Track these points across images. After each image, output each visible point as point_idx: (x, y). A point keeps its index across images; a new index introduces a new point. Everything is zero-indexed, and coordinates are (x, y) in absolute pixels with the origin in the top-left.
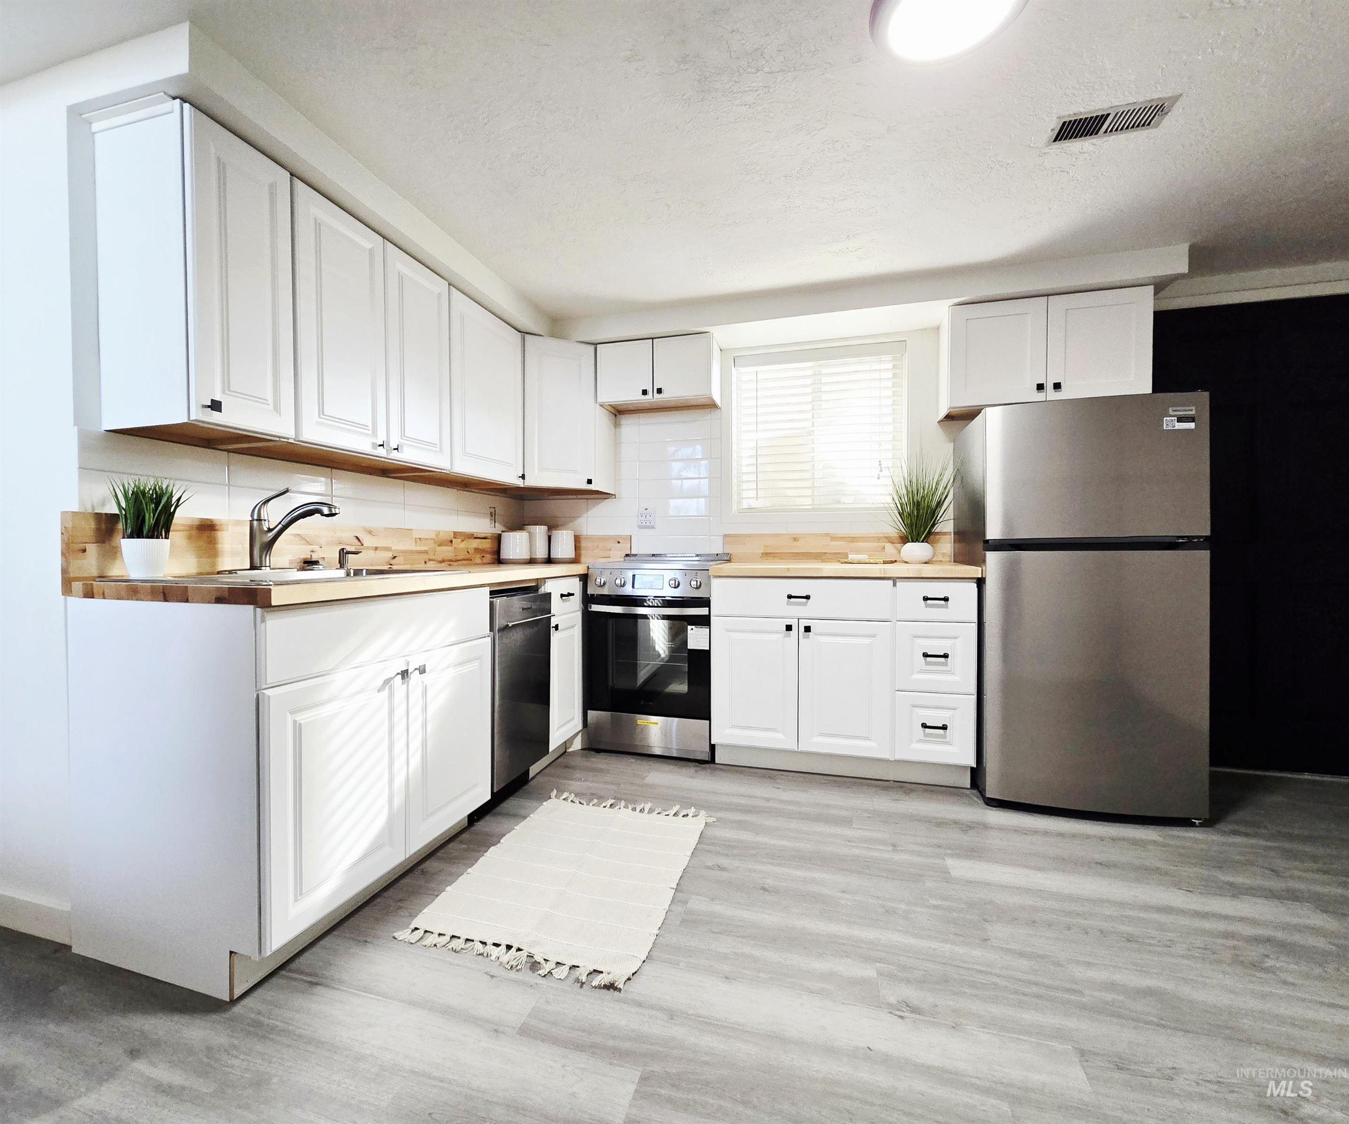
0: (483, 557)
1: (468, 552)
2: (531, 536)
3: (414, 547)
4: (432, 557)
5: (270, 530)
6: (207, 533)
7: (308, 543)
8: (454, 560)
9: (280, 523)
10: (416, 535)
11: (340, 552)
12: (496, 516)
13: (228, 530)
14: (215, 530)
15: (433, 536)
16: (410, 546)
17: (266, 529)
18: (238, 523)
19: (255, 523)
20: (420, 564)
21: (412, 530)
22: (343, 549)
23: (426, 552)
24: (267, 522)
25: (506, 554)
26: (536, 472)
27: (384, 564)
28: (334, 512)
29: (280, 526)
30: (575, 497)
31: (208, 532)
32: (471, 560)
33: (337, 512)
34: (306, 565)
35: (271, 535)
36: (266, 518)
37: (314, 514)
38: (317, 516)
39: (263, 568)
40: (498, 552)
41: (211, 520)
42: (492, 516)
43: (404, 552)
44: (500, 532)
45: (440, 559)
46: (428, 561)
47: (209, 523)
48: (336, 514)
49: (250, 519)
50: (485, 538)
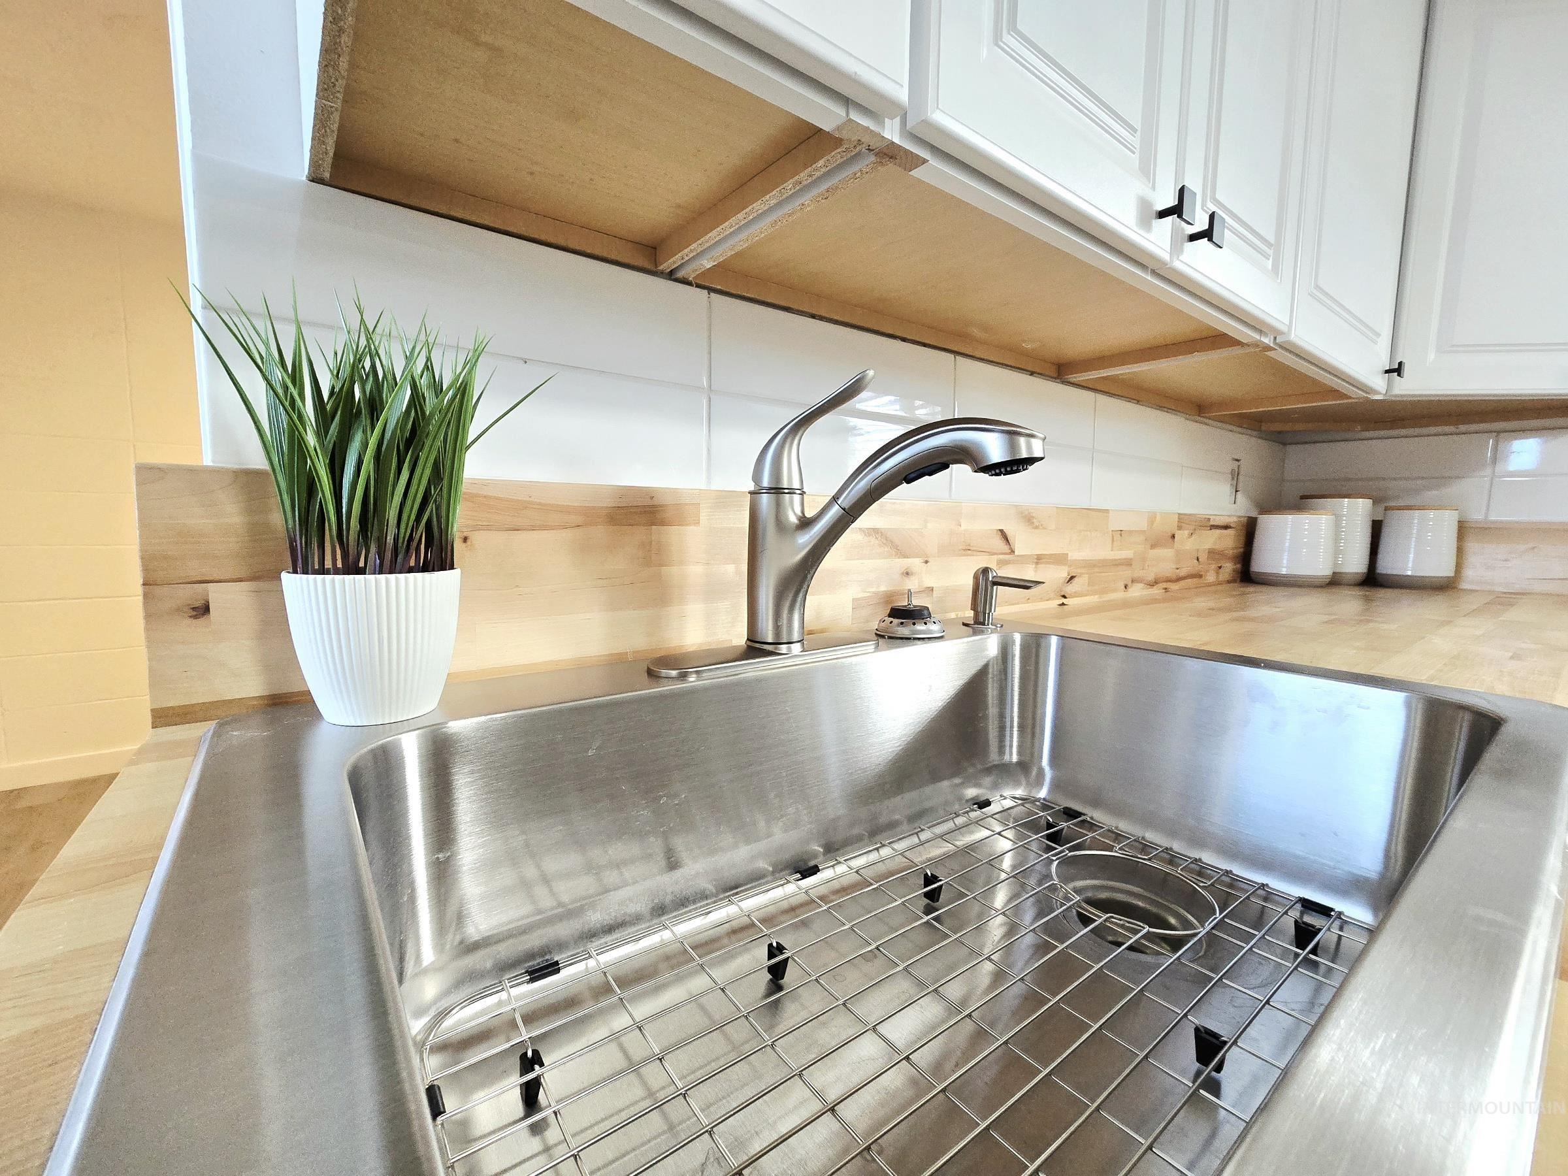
0: (1220, 567)
1: (1198, 559)
2: (1338, 518)
3: (1105, 552)
4: (1138, 573)
5: (805, 523)
6: (639, 534)
7: (900, 552)
8: (1174, 577)
9: (835, 499)
10: (1115, 524)
11: (976, 577)
12: (1240, 477)
13: (697, 523)
14: (663, 523)
15: (1144, 525)
16: (1099, 549)
17: (793, 519)
18: (724, 499)
19: (765, 499)
20: (1115, 590)
21: (1107, 511)
22: (985, 571)
23: (1128, 563)
24: (797, 498)
25: (1266, 561)
26: (1432, 356)
27: (1052, 595)
28: (1024, 455)
29: (835, 510)
30: (1452, 429)
31: (642, 529)
32: (1201, 576)
33: (1037, 453)
34: (896, 621)
35: (806, 540)
36: (796, 485)
37: (945, 466)
38: (960, 471)
39: (783, 648)
40: (1245, 556)
41: (649, 493)
42: (1233, 479)
43: (1091, 565)
44: (1254, 514)
45: (1151, 577)
46: (1129, 584)
47: (648, 502)
48: (1031, 461)
49: (751, 486)
50: (1226, 527)
